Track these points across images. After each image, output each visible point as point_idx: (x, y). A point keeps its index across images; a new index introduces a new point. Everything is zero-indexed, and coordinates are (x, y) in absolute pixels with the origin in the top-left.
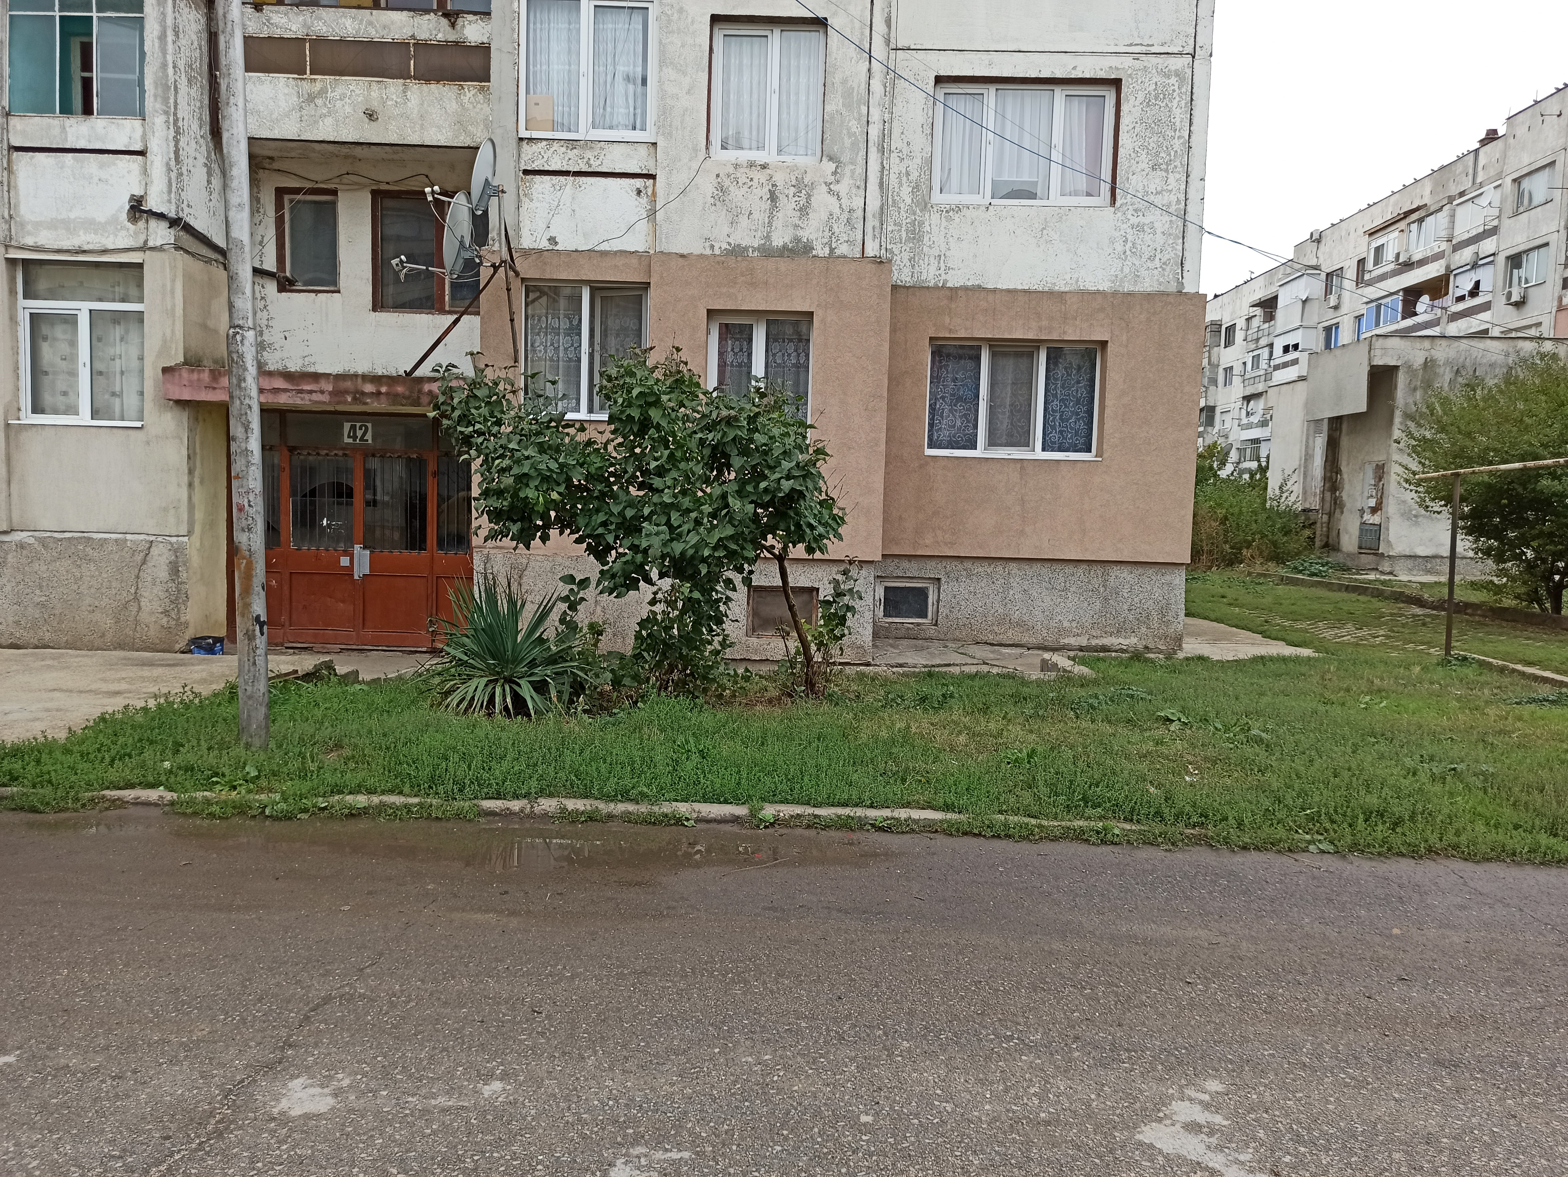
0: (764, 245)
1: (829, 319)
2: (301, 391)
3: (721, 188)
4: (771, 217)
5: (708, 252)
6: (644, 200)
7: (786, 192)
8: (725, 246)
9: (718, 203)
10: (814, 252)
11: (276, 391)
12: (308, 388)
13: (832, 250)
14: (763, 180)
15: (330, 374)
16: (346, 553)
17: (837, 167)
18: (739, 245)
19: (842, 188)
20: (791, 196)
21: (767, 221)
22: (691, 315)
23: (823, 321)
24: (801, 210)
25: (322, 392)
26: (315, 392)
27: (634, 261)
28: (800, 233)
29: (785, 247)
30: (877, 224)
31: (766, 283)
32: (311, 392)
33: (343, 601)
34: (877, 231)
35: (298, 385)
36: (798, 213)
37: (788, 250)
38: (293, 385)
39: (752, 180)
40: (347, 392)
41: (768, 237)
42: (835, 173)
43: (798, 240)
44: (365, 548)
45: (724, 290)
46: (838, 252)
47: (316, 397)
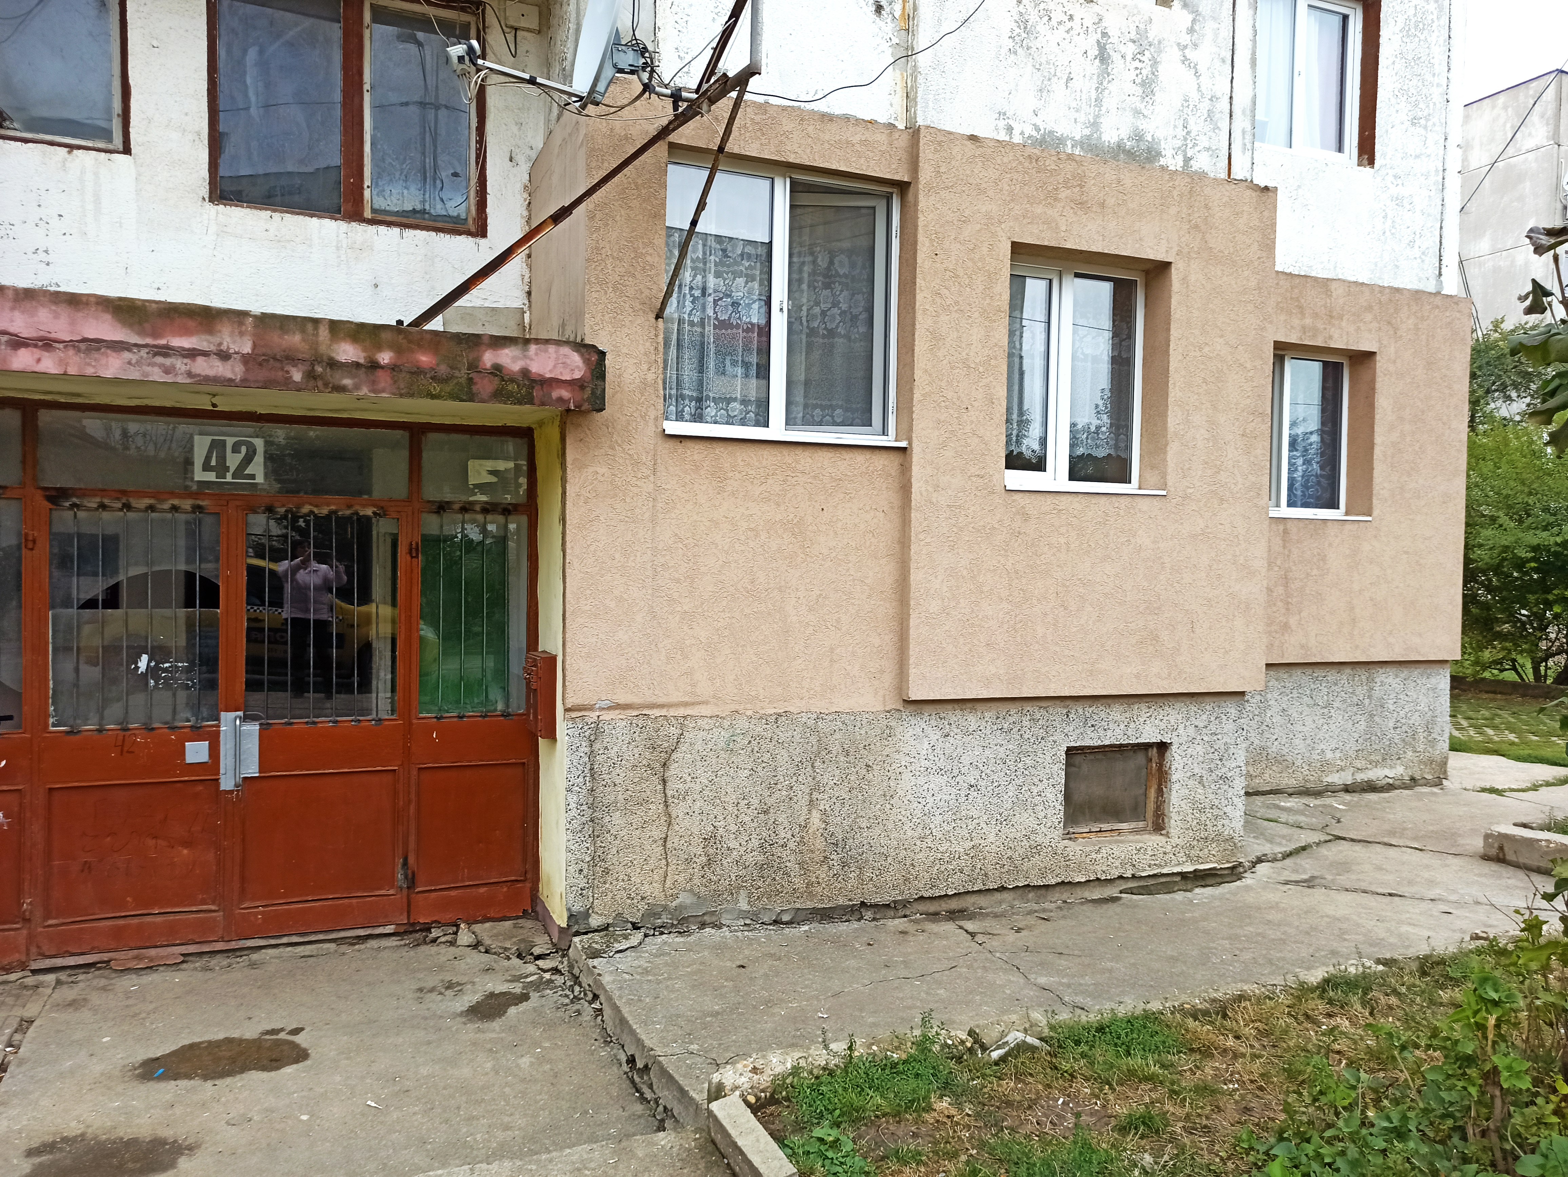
0: (1089, 137)
1: (1192, 278)
2: (165, 351)
3: (1023, 23)
4: (1100, 89)
5: (1003, 136)
6: (887, 27)
7: (1123, 49)
8: (1029, 131)
9: (1020, 51)
10: (1163, 161)
11: (94, 345)
12: (186, 342)
13: (1187, 160)
14: (1088, 22)
15: (244, 314)
16: (197, 734)
17: (1194, 21)
18: (1051, 132)
19: (1202, 56)
20: (1129, 57)
21: (1094, 95)
22: (985, 250)
23: (1185, 280)
24: (1143, 84)
25: (224, 356)
26: (205, 354)
27: (881, 137)
28: (1143, 124)
29: (1120, 146)
30: (1249, 127)
31: (1102, 205)
32: (192, 354)
33: (187, 843)
34: (1248, 137)
35: (155, 335)
36: (1139, 90)
37: (1124, 151)
38: (142, 333)
39: (1071, 18)
40: (291, 358)
41: (1095, 125)
42: (1191, 31)
43: (1138, 137)
44: (246, 718)
45: (1039, 210)
46: (1195, 166)
47: (203, 367)
